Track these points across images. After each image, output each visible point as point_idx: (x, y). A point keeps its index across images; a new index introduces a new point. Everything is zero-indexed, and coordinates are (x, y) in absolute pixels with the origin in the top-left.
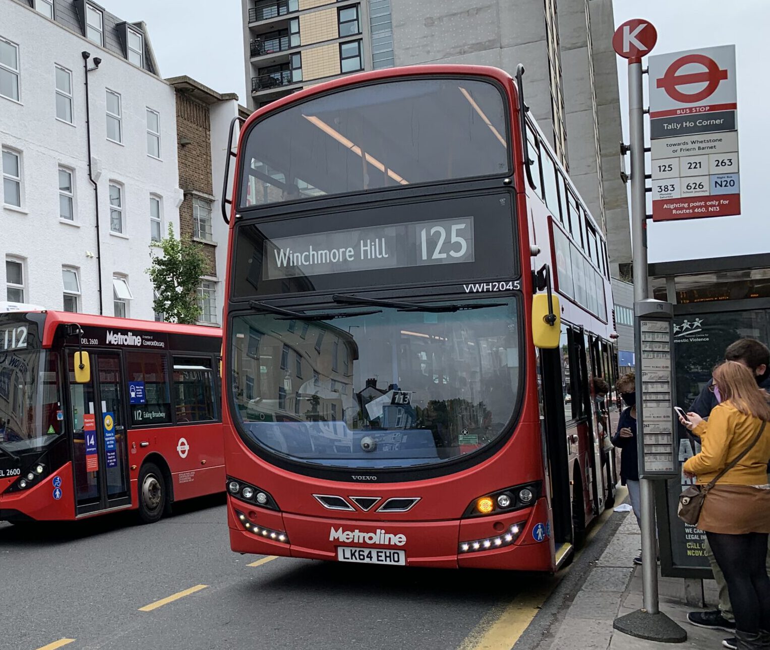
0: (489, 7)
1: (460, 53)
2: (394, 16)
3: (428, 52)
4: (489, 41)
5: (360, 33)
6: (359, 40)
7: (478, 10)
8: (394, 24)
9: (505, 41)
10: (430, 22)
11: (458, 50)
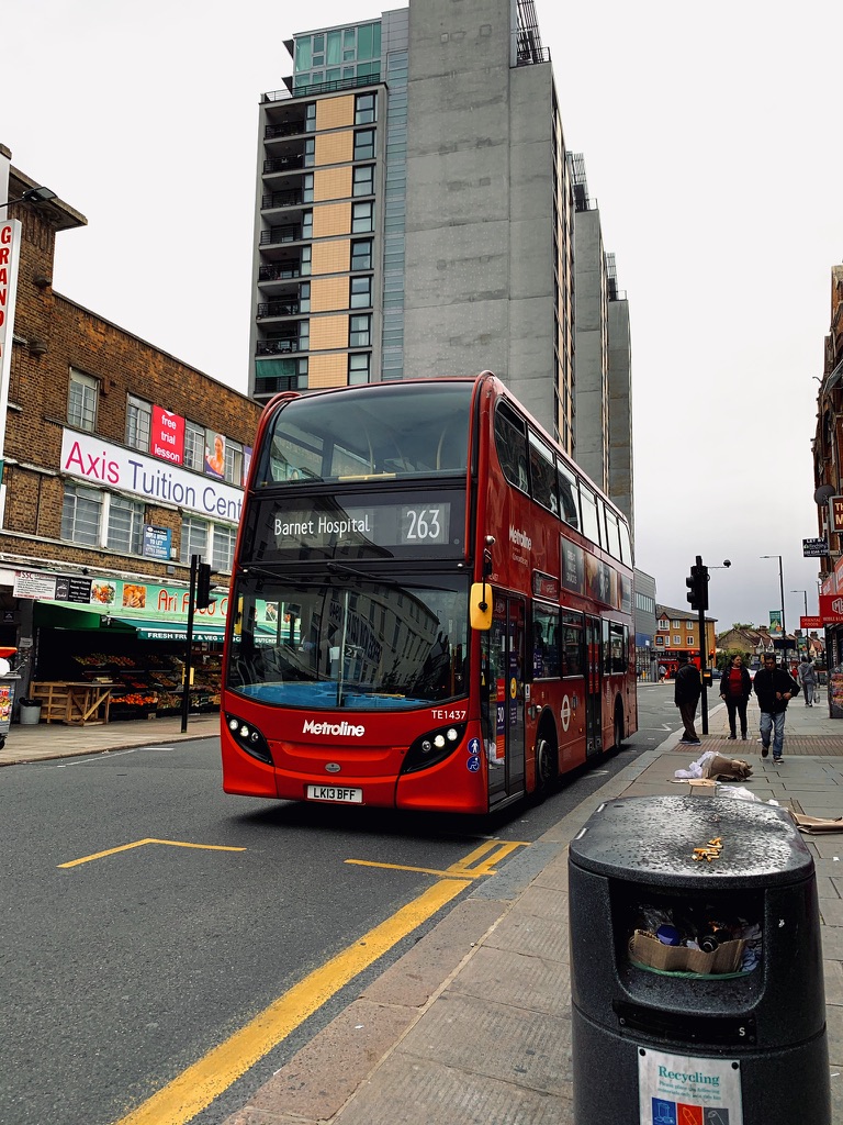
0: (502, 255)
1: (469, 300)
2: (407, 255)
3: (438, 296)
4: (499, 291)
5: (371, 269)
6: (370, 276)
7: (490, 258)
8: (407, 263)
9: (514, 293)
10: (442, 265)
11: (468, 297)
